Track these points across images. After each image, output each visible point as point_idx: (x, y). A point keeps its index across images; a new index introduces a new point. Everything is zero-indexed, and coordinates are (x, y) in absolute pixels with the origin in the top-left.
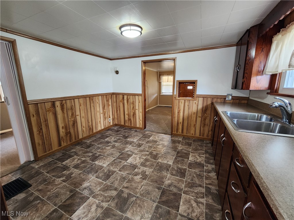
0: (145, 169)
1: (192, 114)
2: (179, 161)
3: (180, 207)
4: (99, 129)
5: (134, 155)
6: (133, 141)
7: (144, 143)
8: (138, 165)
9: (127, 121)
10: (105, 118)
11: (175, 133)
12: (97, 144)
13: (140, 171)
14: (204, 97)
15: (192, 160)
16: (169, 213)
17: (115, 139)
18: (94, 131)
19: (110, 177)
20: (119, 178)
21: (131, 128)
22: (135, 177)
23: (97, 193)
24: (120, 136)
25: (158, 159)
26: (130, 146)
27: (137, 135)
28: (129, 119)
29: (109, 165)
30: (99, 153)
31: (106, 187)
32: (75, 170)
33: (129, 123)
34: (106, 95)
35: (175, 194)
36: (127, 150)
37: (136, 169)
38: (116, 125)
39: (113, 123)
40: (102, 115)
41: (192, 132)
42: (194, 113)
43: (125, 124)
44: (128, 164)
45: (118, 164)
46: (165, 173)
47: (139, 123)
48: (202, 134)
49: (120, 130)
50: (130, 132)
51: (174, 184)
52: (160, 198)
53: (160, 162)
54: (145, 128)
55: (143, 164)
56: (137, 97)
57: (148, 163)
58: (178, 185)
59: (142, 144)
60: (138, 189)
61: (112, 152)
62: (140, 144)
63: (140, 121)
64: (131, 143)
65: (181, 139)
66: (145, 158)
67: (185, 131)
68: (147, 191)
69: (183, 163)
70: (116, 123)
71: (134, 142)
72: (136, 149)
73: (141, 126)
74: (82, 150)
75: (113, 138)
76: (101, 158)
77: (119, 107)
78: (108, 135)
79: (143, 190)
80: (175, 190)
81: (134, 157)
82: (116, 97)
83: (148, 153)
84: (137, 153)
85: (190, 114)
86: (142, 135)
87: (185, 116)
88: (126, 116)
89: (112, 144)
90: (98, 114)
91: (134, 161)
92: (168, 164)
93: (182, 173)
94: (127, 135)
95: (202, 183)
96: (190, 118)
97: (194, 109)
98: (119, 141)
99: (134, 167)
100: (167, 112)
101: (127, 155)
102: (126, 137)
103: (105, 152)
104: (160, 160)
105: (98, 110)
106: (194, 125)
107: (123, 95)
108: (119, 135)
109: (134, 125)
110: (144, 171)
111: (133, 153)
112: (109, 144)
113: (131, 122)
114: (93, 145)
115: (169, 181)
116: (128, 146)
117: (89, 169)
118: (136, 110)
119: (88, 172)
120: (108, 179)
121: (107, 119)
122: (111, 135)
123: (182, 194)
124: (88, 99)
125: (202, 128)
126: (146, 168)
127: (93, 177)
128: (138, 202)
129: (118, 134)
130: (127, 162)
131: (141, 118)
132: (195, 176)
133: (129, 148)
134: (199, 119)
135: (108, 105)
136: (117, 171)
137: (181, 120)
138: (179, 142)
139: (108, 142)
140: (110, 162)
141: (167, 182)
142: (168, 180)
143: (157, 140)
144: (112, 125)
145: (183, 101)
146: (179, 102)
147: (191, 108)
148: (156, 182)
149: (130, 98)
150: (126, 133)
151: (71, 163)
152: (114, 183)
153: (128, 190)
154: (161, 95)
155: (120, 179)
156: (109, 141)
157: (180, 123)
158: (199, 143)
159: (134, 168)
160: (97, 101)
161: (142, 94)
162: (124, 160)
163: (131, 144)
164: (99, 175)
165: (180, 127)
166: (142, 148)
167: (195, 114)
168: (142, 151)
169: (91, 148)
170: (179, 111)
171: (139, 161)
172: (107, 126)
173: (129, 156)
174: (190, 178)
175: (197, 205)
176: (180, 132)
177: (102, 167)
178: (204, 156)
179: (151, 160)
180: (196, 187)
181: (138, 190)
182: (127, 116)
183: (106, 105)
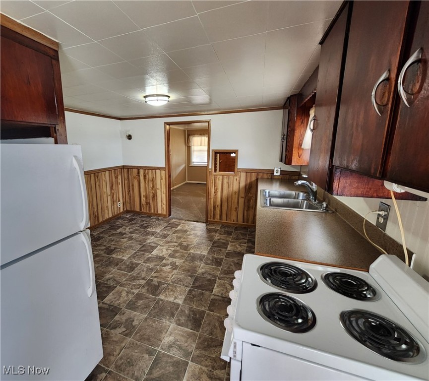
2: (214, 251)
4: (106, 217)
9: (145, 206)
10: (114, 202)
11: (212, 220)
13: (169, 262)
14: (248, 172)
16: (203, 294)
17: (131, 230)
20: (145, 270)
21: (150, 216)
23: (123, 283)
26: (153, 237)
28: (148, 203)
29: (130, 257)
30: (114, 246)
31: (132, 277)
33: (148, 208)
35: (209, 280)
36: (149, 241)
38: (127, 212)
39: (124, 209)
40: (109, 198)
41: (233, 217)
42: (235, 193)
43: (141, 210)
47: (162, 208)
48: (245, 220)
49: (135, 219)
50: (149, 221)
52: (193, 284)
54: (170, 215)
56: (158, 172)
57: (177, 255)
59: (168, 235)
61: (131, 244)
62: (165, 234)
64: (153, 234)
65: (218, 228)
67: (224, 216)
70: (128, 209)
72: (160, 240)
73: (164, 213)
75: (128, 229)
76: (118, 251)
77: (133, 185)
78: (120, 225)
80: (209, 277)
81: (159, 249)
82: (128, 171)
83: (176, 244)
85: (231, 193)
86: (166, 225)
88: (143, 199)
89: (128, 236)
90: (105, 196)
92: (202, 255)
93: (218, 262)
94: (146, 225)
96: (230, 199)
97: (235, 188)
102: (146, 227)
104: (192, 251)
105: (105, 190)
106: (236, 208)
107: (139, 169)
109: (154, 211)
111: (158, 245)
112: (124, 236)
113: (150, 207)
114: (103, 238)
118: (158, 190)
121: (115, 203)
122: (124, 225)
124: (92, 175)
125: (245, 212)
128: (170, 287)
129: (133, 224)
130: (152, 254)
131: (164, 201)
132: (232, 264)
133: (151, 240)
134: (242, 201)
135: (117, 183)
137: (219, 203)
138: (216, 231)
139: (122, 234)
140: (131, 255)
141: (200, 271)
144: (122, 212)
145: (221, 177)
146: (215, 178)
147: (231, 186)
148: (189, 271)
149: (148, 173)
150: (144, 222)
154: (191, 165)
156: (123, 232)
158: (242, 232)
160: (104, 178)
161: (165, 168)
162: (147, 252)
163: (153, 235)
165: (218, 211)
166: (168, 239)
168: (169, 243)
171: (166, 252)
172: (116, 214)
176: (218, 218)
177: (122, 260)
178: (246, 245)
179: (181, 251)
182: (144, 199)
183: (114, 183)
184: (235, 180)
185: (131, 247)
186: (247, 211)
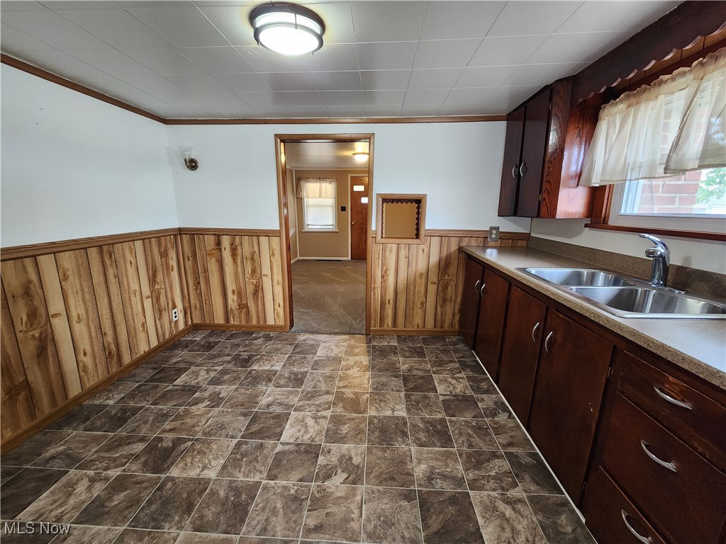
0: (345, 448)
1: (415, 278)
2: (418, 402)
3: (483, 531)
4: (143, 348)
5: (293, 413)
6: (272, 371)
7: (306, 369)
8: (321, 440)
9: (235, 312)
10: (160, 311)
12: (152, 404)
13: (334, 459)
14: (443, 235)
15: (446, 393)
17: (212, 374)
18: (127, 359)
19: (247, 513)
20: (279, 505)
22: (326, 483)
24: (224, 362)
25: (365, 411)
26: (271, 388)
27: (277, 350)
28: (243, 306)
29: (224, 467)
30: (171, 436)
32: (94, 531)
33: (243, 316)
34: (159, 235)
36: (264, 401)
37: (321, 458)
38: (195, 328)
39: (186, 322)
40: (148, 303)
41: (418, 320)
42: (421, 275)
43: (227, 320)
44: (287, 447)
45: (257, 457)
46: (403, 446)
49: (216, 343)
50: (251, 344)
51: (437, 471)
53: (376, 417)
55: (333, 436)
56: (264, 240)
57: (345, 429)
58: (448, 470)
59: (305, 374)
60: (353, 520)
61: (220, 420)
62: (296, 375)
63: (277, 306)
64: (269, 377)
66: (328, 413)
67: (401, 320)
68: (382, 519)
69: (428, 404)
70: (197, 320)
71: (277, 371)
72: (291, 393)
73: (281, 322)
74: (97, 440)
75: (203, 373)
76: (187, 450)
77: (206, 271)
78: (182, 365)
79: (369, 520)
80: (448, 488)
81: (297, 421)
82: (193, 240)
83: (331, 398)
84: (301, 403)
85: (413, 277)
86: (290, 349)
87: (399, 284)
88: (232, 299)
89: (207, 394)
90: (136, 300)
91: (301, 433)
94: (245, 355)
95: (493, 446)
96: (412, 288)
97: (421, 266)
98: (226, 377)
99: (310, 451)
100: (328, 275)
101: (274, 418)
102: (246, 362)
103: (194, 426)
104: (372, 412)
105: (134, 286)
106: (422, 304)
107: (219, 235)
108: (220, 359)
109: (258, 322)
110: (344, 456)
111: (289, 407)
112: (197, 395)
113: (248, 313)
114: (135, 411)
115: (423, 467)
116: (264, 388)
117: (154, 507)
118: (264, 279)
119: (154, 519)
120: (243, 521)
121: (165, 315)
122: (191, 364)
123: (469, 491)
126: (346, 446)
127: (182, 533)
129: (215, 357)
131: (280, 299)
133: (269, 395)
134: (432, 289)
135: (168, 269)
136: (264, 482)
138: (394, 351)
139: (190, 390)
142: (419, 463)
143: (340, 355)
144: (183, 331)
147: (414, 264)
148: (393, 479)
150: (241, 349)
151: (61, 506)
152: (269, 528)
153: (327, 536)
155: (285, 506)
156: (193, 383)
157: (387, 302)
159: (314, 455)
160: (129, 257)
162: (269, 437)
163: (270, 380)
164: (202, 517)
165: (389, 310)
166: (307, 386)
167: (424, 277)
168: (313, 397)
169: (130, 424)
170: (386, 273)
171: (317, 428)
172: (167, 336)
173: (281, 419)
174: (463, 441)
175: (514, 509)
176: (390, 323)
177: (202, 484)
180: (488, 460)
181: (355, 525)
182: (235, 298)
183: (159, 268)
184: (421, 252)
185: (222, 427)
186: (441, 306)
